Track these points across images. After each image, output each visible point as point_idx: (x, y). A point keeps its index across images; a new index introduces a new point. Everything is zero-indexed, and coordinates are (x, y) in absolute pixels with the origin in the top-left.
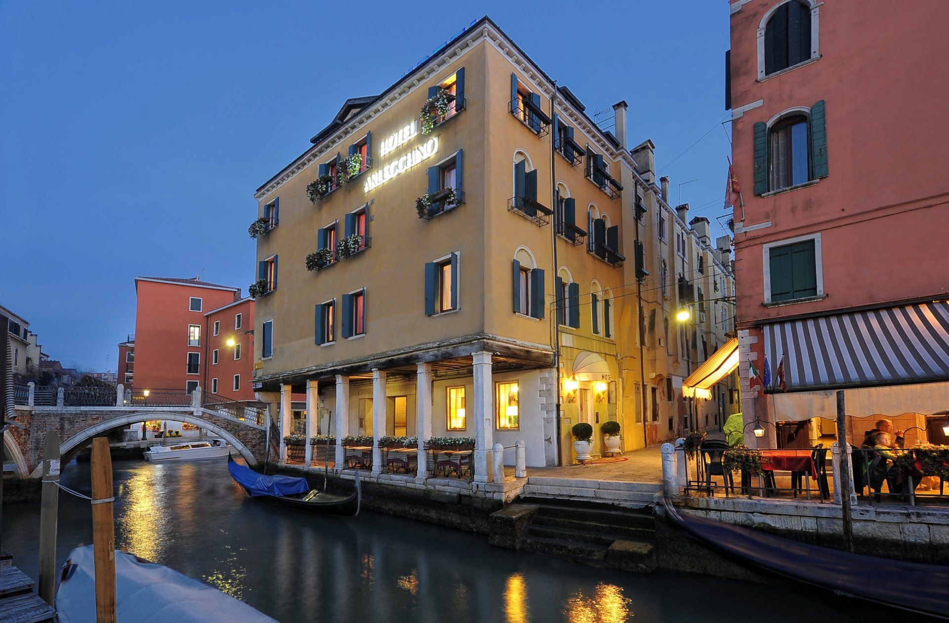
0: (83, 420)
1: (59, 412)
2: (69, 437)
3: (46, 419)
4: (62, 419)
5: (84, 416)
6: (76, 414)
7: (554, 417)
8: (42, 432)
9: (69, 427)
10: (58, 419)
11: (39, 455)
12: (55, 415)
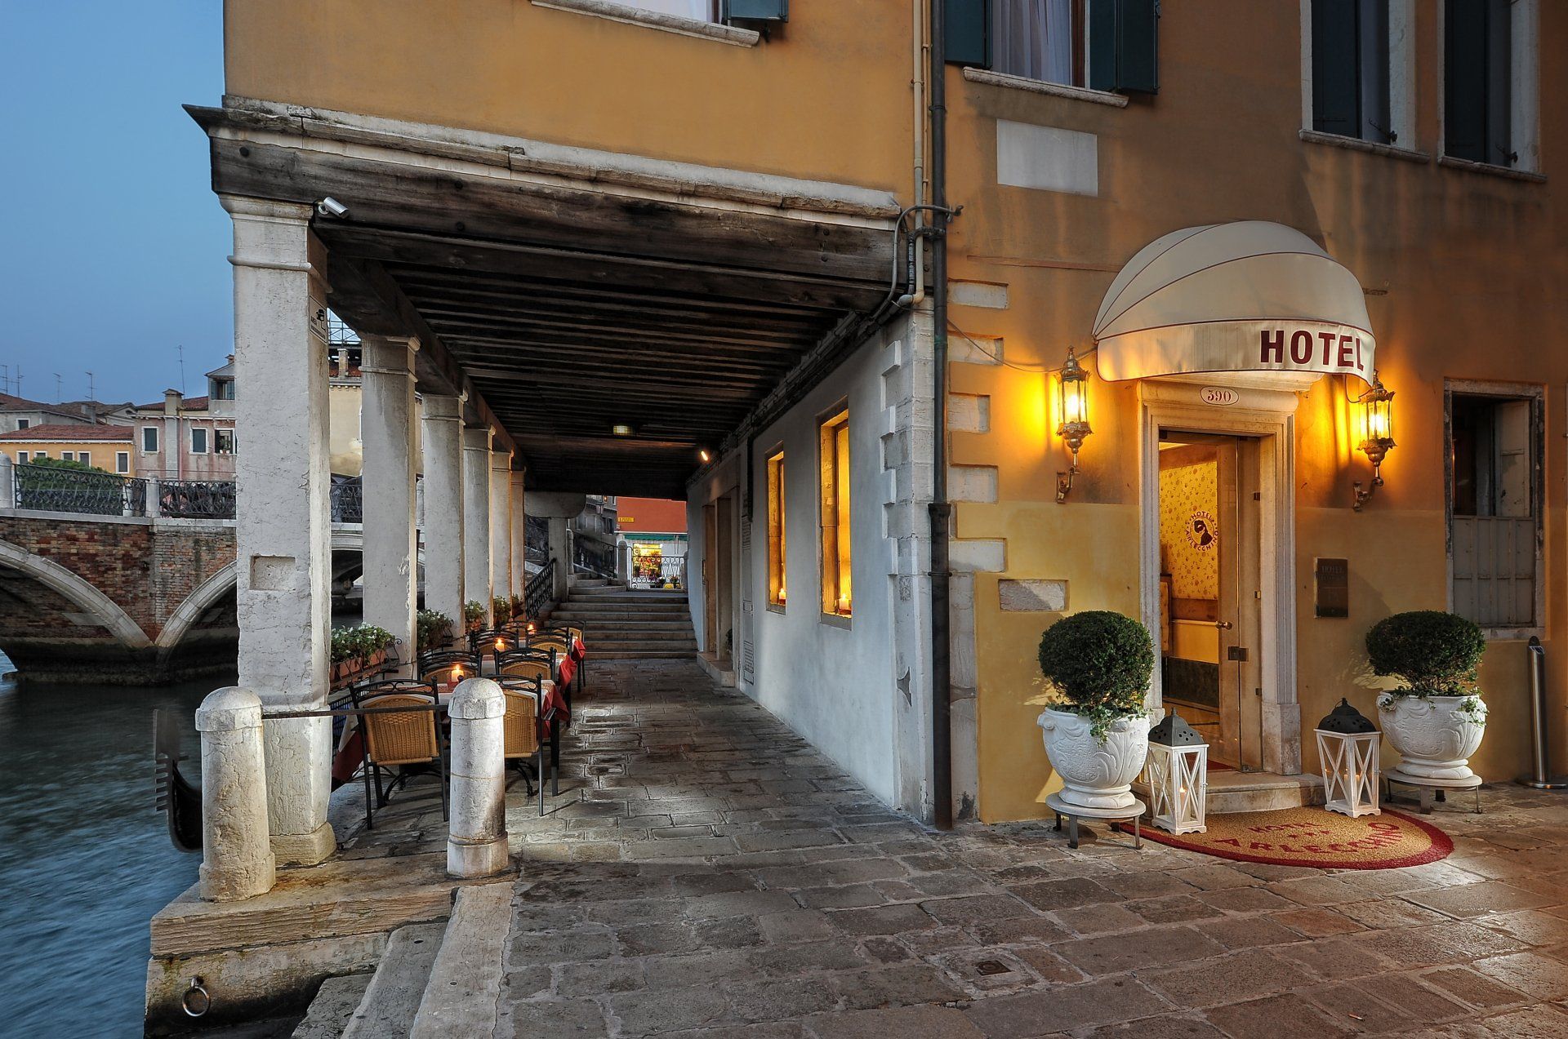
0: (228, 546)
1: (192, 529)
2: (208, 576)
3: (174, 541)
4: (197, 542)
5: (229, 537)
6: (216, 534)
7: (915, 570)
8: (170, 565)
9: (209, 557)
10: (191, 544)
11: (167, 607)
12: (188, 535)
